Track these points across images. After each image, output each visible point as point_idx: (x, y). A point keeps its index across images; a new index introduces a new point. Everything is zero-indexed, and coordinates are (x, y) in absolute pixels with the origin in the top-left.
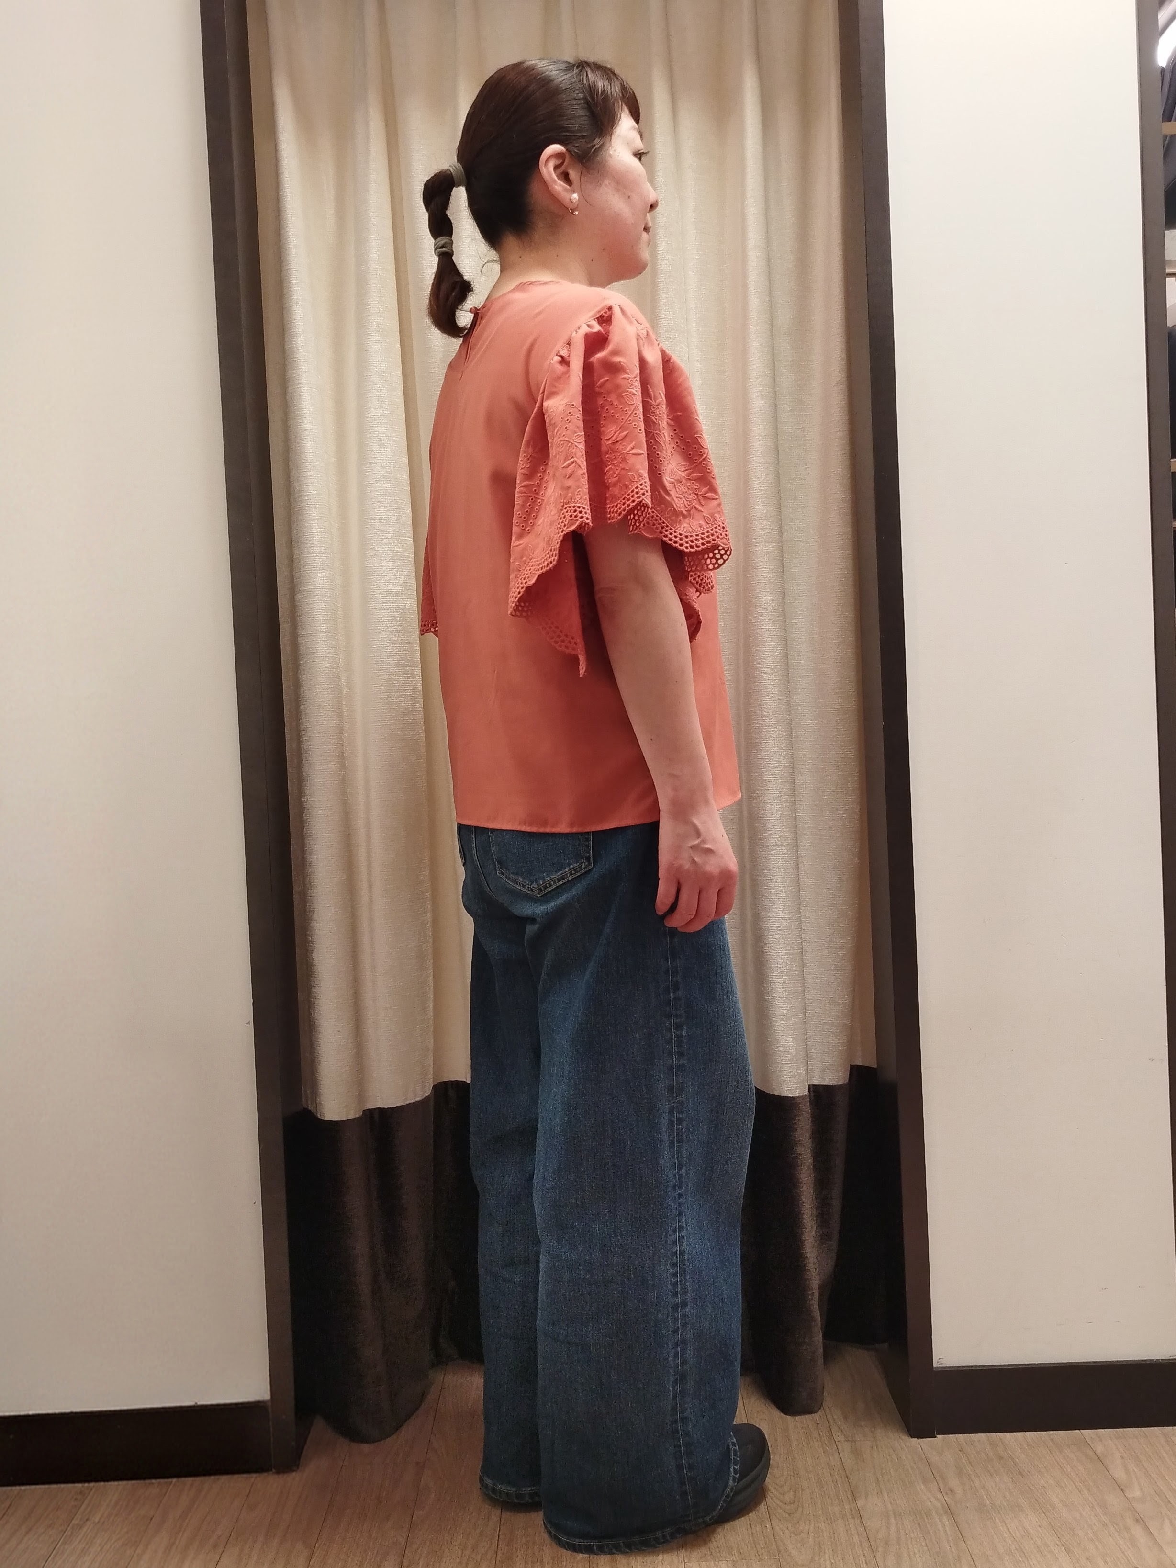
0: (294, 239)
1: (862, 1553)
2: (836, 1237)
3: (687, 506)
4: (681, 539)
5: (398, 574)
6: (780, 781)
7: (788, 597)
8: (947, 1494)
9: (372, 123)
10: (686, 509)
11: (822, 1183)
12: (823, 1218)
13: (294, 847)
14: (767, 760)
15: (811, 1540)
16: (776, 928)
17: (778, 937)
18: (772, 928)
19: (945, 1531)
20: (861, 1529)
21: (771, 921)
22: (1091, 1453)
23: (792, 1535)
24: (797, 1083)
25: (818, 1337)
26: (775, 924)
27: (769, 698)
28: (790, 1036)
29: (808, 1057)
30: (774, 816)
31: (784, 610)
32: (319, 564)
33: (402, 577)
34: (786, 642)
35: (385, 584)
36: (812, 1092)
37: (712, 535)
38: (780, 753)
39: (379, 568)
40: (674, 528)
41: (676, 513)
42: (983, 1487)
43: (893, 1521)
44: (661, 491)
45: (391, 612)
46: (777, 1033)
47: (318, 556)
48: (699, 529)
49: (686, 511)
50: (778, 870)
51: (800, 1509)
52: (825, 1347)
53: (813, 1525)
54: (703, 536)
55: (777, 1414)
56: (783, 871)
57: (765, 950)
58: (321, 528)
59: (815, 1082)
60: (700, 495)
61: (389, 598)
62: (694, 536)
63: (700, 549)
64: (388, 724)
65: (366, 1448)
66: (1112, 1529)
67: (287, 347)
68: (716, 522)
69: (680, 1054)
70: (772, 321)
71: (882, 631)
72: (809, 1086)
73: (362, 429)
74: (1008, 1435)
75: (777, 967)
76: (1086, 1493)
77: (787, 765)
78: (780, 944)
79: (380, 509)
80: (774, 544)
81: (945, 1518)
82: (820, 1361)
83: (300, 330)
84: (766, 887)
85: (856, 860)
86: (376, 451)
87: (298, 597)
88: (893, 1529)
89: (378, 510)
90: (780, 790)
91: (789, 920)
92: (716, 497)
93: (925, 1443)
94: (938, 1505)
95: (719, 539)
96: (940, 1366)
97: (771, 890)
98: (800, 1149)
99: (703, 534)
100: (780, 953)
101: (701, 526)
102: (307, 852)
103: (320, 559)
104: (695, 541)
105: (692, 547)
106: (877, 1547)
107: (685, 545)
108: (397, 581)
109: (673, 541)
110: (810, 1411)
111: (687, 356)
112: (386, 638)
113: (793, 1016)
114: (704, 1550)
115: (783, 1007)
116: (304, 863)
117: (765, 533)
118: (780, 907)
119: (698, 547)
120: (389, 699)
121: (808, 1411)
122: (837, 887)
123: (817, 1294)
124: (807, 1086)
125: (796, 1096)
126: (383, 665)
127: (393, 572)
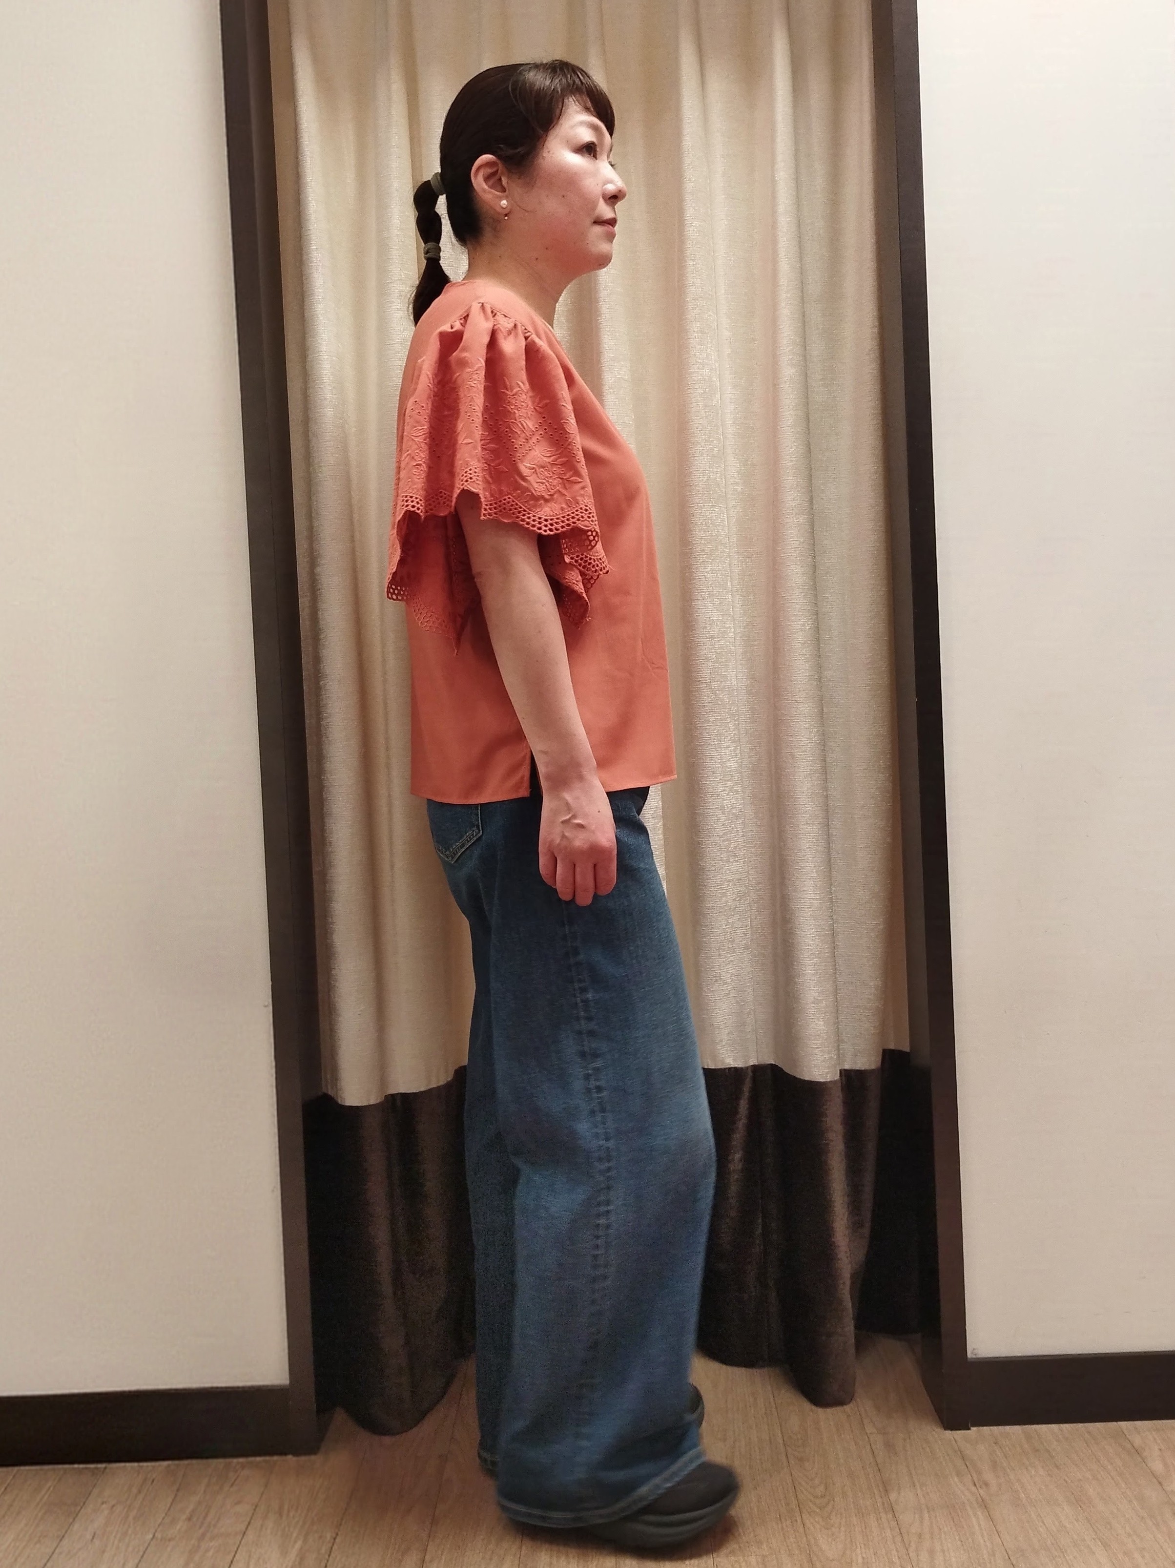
0: (314, 204)
1: (894, 1548)
2: (868, 1224)
3: (550, 490)
4: (540, 523)
6: (811, 758)
7: (820, 570)
8: (981, 1487)
9: (394, 87)
10: (549, 494)
11: (854, 1170)
12: (855, 1206)
13: (313, 827)
14: (798, 737)
15: (843, 1534)
16: (807, 909)
17: (809, 918)
18: (803, 909)
19: (980, 1525)
20: (894, 1524)
21: (802, 902)
22: (1129, 1446)
23: (823, 1529)
24: (828, 1068)
25: (849, 1327)
26: (806, 905)
27: (800, 674)
28: (821, 1020)
29: (839, 1041)
30: (804, 794)
31: (815, 583)
34: (817, 617)
36: (844, 1078)
37: (573, 518)
38: (811, 730)
40: (533, 512)
41: (536, 498)
42: (1019, 1481)
43: (926, 1515)
44: (516, 477)
46: (807, 1016)
48: (561, 512)
49: (549, 495)
50: (809, 850)
51: (832, 1503)
52: (857, 1336)
53: (844, 1519)
54: (563, 519)
55: (807, 1406)
56: (814, 850)
57: (796, 931)
59: (847, 1067)
60: (565, 479)
62: (555, 519)
63: (559, 532)
65: (387, 1440)
66: (1149, 1522)
67: (306, 314)
68: (577, 505)
69: (589, 1019)
70: (803, 288)
71: (915, 605)
72: (840, 1070)
74: (1044, 1427)
75: (808, 949)
76: (1123, 1486)
77: (818, 742)
78: (811, 925)
80: (806, 516)
81: (979, 1514)
82: (852, 1351)
83: (320, 298)
84: (797, 867)
85: (889, 840)
87: (318, 570)
88: (926, 1523)
90: (811, 768)
91: (820, 900)
92: (580, 480)
93: (959, 1434)
94: (972, 1498)
95: (580, 522)
96: (974, 1357)
97: (801, 870)
98: (831, 1135)
99: (564, 517)
100: (811, 934)
101: (562, 509)
102: (327, 831)
104: (554, 524)
105: (551, 530)
106: (910, 1542)
107: (544, 528)
109: (531, 525)
110: (840, 1403)
111: (716, 324)
113: (825, 999)
114: (733, 1546)
115: (813, 990)
116: (324, 841)
117: (795, 505)
118: (811, 888)
119: (557, 529)
121: (839, 1402)
122: (869, 867)
123: (848, 1283)
124: (839, 1071)
125: (827, 1080)
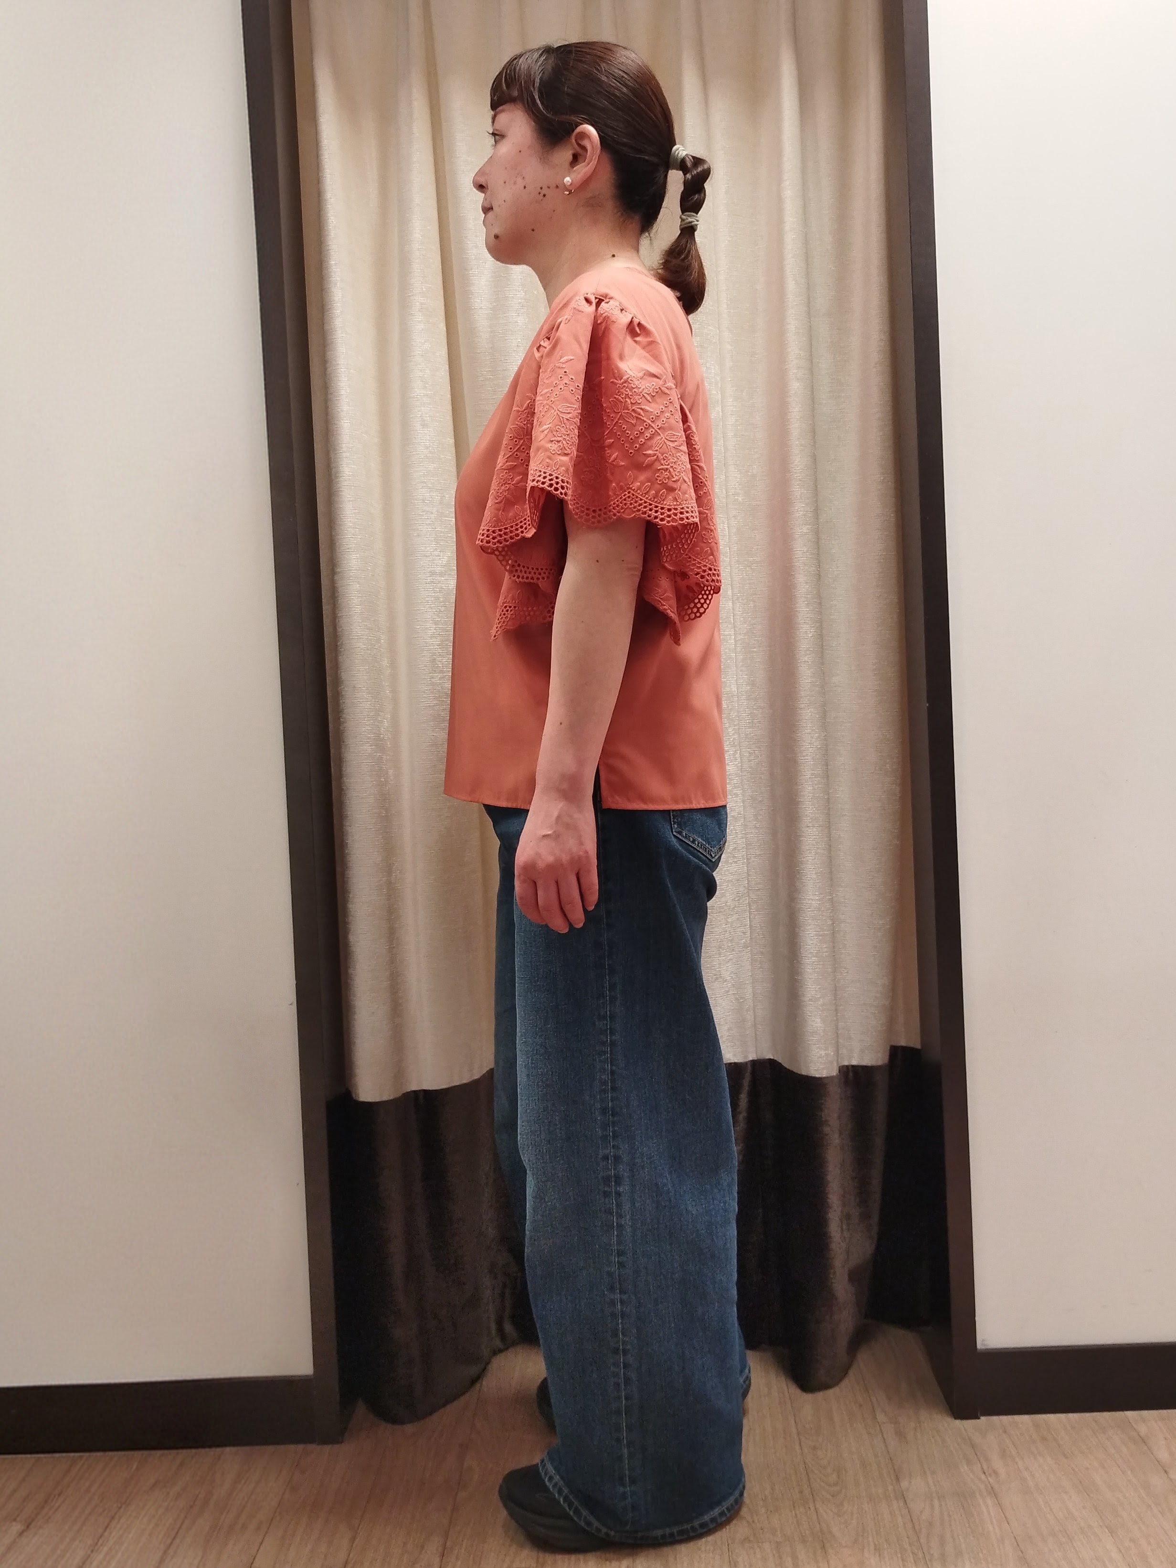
0: (333, 221)
1: (905, 1535)
2: (876, 1216)
5: (441, 555)
6: (814, 762)
7: (823, 579)
8: (990, 1475)
9: (415, 104)
11: (861, 1163)
14: (800, 743)
15: (854, 1522)
16: (809, 911)
17: (808, 918)
18: (803, 910)
19: (989, 1513)
20: (905, 1511)
21: (802, 902)
22: (1134, 1434)
23: (836, 1517)
24: (825, 1063)
26: (805, 906)
28: (820, 1017)
29: (838, 1038)
30: (808, 798)
32: (354, 546)
33: (445, 558)
34: (820, 624)
35: (429, 565)
36: (843, 1072)
38: (816, 735)
39: (423, 548)
42: (1027, 1469)
43: (936, 1502)
45: (434, 593)
46: (807, 1016)
47: (353, 538)
50: (810, 852)
51: (844, 1491)
53: (856, 1507)
56: (816, 852)
57: (796, 930)
58: (356, 510)
59: (847, 1063)
61: (433, 579)
64: (432, 705)
66: (1154, 1509)
67: (326, 327)
70: (809, 303)
72: (839, 1066)
73: (406, 409)
74: (1051, 1417)
75: (809, 948)
76: (1130, 1475)
77: (820, 746)
78: (810, 925)
79: (423, 490)
80: (811, 526)
81: (988, 1502)
83: (337, 311)
85: (895, 842)
86: (419, 432)
87: (335, 578)
88: (937, 1511)
89: (421, 490)
90: (815, 772)
91: (820, 901)
93: (968, 1423)
94: (982, 1487)
96: (983, 1348)
97: (802, 871)
100: (811, 935)
103: (354, 540)
106: (921, 1529)
108: (441, 562)
112: (429, 618)
113: (823, 997)
117: (799, 516)
118: (811, 889)
120: (432, 680)
122: (875, 868)
124: (837, 1067)
125: (824, 1076)
126: (427, 646)
127: (436, 553)
